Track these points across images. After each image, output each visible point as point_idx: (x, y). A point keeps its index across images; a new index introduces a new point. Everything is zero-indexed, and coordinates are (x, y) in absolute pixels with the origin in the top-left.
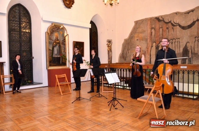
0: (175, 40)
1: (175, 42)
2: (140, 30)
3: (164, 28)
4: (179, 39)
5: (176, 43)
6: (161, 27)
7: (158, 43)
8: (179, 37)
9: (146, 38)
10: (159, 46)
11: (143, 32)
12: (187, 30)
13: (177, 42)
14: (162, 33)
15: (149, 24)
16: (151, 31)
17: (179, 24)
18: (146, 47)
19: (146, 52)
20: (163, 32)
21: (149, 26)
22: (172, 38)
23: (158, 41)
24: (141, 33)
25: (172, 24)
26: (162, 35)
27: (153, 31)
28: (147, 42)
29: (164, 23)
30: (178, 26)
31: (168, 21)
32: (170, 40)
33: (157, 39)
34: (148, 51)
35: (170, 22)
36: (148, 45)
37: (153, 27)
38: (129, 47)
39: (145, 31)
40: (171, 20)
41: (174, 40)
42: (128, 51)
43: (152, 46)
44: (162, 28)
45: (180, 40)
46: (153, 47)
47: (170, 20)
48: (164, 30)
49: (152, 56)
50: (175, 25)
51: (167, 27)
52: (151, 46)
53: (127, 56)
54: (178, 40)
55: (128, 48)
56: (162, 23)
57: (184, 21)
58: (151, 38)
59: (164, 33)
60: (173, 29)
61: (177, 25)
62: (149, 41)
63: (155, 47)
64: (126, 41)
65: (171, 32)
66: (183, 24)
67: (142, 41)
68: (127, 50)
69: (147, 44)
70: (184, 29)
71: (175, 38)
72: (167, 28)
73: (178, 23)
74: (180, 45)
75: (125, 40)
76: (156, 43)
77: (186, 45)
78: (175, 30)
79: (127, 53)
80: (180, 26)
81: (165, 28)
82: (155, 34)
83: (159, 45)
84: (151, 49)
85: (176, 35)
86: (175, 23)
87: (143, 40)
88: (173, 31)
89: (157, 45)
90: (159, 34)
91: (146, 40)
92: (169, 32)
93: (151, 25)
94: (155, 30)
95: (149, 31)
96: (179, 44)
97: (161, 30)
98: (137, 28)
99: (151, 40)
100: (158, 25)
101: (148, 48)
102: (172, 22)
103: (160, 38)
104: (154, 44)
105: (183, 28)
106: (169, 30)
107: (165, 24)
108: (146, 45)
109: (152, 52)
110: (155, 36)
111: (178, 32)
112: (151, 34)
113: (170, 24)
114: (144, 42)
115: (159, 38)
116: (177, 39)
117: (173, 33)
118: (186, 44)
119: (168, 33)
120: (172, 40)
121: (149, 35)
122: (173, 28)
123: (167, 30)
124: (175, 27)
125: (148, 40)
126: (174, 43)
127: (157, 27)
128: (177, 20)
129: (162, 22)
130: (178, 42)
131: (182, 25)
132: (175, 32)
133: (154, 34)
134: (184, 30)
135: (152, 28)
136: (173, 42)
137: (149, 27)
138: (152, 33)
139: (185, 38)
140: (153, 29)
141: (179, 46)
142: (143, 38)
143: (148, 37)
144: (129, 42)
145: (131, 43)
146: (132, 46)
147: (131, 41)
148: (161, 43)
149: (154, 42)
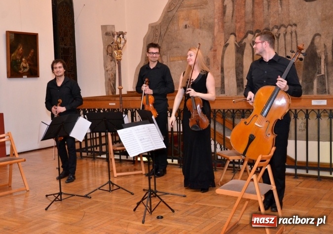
0: (286, 27)
1: (285, 35)
4: (295, 25)
5: (288, 37)
7: (242, 35)
8: (294, 22)
9: (211, 21)
10: (245, 44)
11: (202, 4)
13: (291, 34)
14: (253, 10)
16: (223, 2)
18: (209, 47)
19: (211, 61)
20: (256, 5)
22: (278, 24)
23: (242, 30)
24: (196, 7)
26: (251, 16)
28: (214, 34)
32: (273, 28)
33: (238, 25)
34: (215, 57)
36: (216, 43)
39: (206, 3)
41: (283, 29)
42: (161, 57)
43: (226, 45)
45: (298, 29)
46: (228, 47)
49: (228, 70)
52: (223, 44)
54: (294, 28)
58: (224, 23)
59: (256, 8)
60: (281, 0)
62: (219, 31)
63: (234, 46)
64: (154, 28)
67: (198, 30)
69: (214, 38)
71: (284, 23)
74: (297, 42)
75: (152, 27)
76: (235, 36)
77: (312, 43)
82: (233, 12)
83: (245, 41)
84: (224, 52)
85: (289, 16)
87: (201, 28)
89: (239, 40)
90: (243, 12)
91: (211, 28)
92: (269, 6)
94: (233, 2)
95: (218, 3)
96: (294, 39)
99: (223, 27)
101: (215, 51)
103: (246, 23)
104: (232, 39)
108: (210, 40)
109: (225, 59)
110: (232, 16)
111: (292, 9)
112: (224, 13)
114: (205, 33)
115: (243, 24)
116: (291, 26)
117: (280, 9)
118: (313, 39)
119: (267, 10)
120: (279, 28)
121: (218, 15)
125: (216, 28)
126: (282, 35)
130: (294, 34)
132: (284, 8)
133: (231, 12)
134: (307, 3)
136: (279, 35)
138: (224, 8)
139: (309, 24)
142: (202, 22)
143: (216, 20)
144: (163, 33)
145: (168, 35)
146: (172, 43)
147: (169, 30)
148: (250, 36)
149: (231, 34)
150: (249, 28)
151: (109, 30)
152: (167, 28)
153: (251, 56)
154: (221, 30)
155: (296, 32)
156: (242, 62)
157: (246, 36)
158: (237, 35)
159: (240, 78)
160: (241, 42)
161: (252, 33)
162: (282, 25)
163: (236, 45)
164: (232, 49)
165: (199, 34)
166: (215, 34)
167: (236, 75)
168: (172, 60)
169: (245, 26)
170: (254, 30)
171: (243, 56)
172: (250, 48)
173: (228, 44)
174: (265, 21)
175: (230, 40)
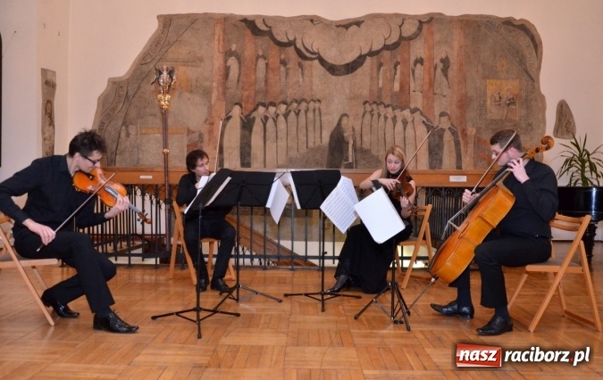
0: (308, 103)
1: (307, 111)
2: (182, 52)
3: (271, 60)
4: (319, 101)
5: (310, 115)
6: (261, 54)
7: (251, 107)
8: (318, 97)
9: (207, 84)
10: (254, 118)
11: (196, 61)
12: (341, 78)
13: (314, 111)
14: (266, 77)
15: (217, 37)
16: (226, 61)
17: (318, 53)
18: (204, 119)
19: (206, 137)
20: (270, 72)
21: (216, 42)
22: (298, 97)
23: (251, 100)
24: (186, 63)
25: (298, 52)
26: (263, 84)
27: (232, 62)
28: (210, 102)
29: (272, 42)
30: (316, 62)
31: (286, 41)
32: (292, 102)
33: (246, 93)
34: (211, 132)
35: (291, 43)
36: (214, 114)
37: (233, 49)
38: (133, 114)
39: (201, 60)
40: (295, 39)
41: (304, 105)
42: (127, 127)
43: (228, 118)
44: (265, 59)
45: (323, 106)
46: (231, 120)
47: (291, 38)
48: (271, 66)
49: (229, 151)
50: (308, 55)
51: (283, 57)
52: (223, 116)
53: (121, 147)
54: (317, 105)
55: (126, 114)
56: (264, 42)
57: (334, 49)
58: (225, 88)
59: (271, 75)
60: (302, 69)
61: (314, 56)
62: (218, 99)
63: (239, 120)
64: (116, 85)
65: (296, 76)
66: (332, 56)
67: (187, 95)
68: (120, 122)
69: (210, 108)
70: (333, 74)
71: (305, 97)
72: (283, 63)
73: (316, 50)
74: (321, 121)
75: (114, 83)
76: (241, 106)
77: (339, 124)
78: (306, 72)
79: (123, 135)
80: (322, 61)
81: (274, 61)
82: (239, 76)
83: (254, 114)
84: (224, 126)
85: (311, 89)
86: (307, 50)
87: (191, 92)
88: (303, 74)
90: (253, 77)
91: (207, 93)
92: (287, 74)
93: (226, 41)
94: (240, 63)
95: (218, 62)
96: (317, 118)
97: (261, 63)
98: (170, 45)
99: (224, 94)
100: (250, 46)
101: (212, 124)
102: (299, 45)
103: (257, 92)
104: (236, 111)
105: (332, 69)
106: (287, 70)
107: (277, 48)
108: (205, 110)
109: (226, 137)
110: (238, 81)
111: (316, 81)
112: (226, 75)
113: (291, 50)
114: (197, 99)
115: (253, 92)
116: (314, 101)
117: (301, 80)
118: (340, 120)
119: (284, 79)
120: (299, 102)
121: (217, 78)
122: (300, 65)
123: (282, 69)
124: (307, 63)
125: (214, 95)
126: (302, 112)
127: (249, 52)
128: (314, 41)
129: (267, 38)
130: (317, 112)
131: (329, 61)
132: (307, 79)
133: (237, 75)
134: (333, 77)
135: (228, 54)
136: (299, 111)
137: (216, 46)
138: (227, 69)
139: (336, 101)
140: (234, 58)
141: (318, 123)
142: (194, 83)
143: (215, 84)
144: (131, 93)
145: (140, 97)
146: (145, 108)
147: (142, 90)
148: (261, 110)
149: (236, 104)
150: (260, 98)
151: (49, 77)
152: (139, 88)
153: (262, 135)
154: (222, 97)
155: (319, 110)
156: (250, 142)
157: (255, 109)
158: (243, 105)
159: (246, 161)
160: (249, 115)
161: (264, 105)
162: (303, 100)
163: (241, 118)
164: (236, 123)
165: (189, 99)
166: (213, 102)
167: (241, 158)
168: (144, 131)
169: (255, 95)
170: (267, 101)
171: (250, 134)
172: (261, 124)
173: (230, 117)
174: (282, 92)
175: (233, 111)
